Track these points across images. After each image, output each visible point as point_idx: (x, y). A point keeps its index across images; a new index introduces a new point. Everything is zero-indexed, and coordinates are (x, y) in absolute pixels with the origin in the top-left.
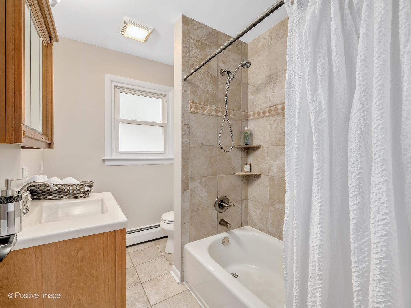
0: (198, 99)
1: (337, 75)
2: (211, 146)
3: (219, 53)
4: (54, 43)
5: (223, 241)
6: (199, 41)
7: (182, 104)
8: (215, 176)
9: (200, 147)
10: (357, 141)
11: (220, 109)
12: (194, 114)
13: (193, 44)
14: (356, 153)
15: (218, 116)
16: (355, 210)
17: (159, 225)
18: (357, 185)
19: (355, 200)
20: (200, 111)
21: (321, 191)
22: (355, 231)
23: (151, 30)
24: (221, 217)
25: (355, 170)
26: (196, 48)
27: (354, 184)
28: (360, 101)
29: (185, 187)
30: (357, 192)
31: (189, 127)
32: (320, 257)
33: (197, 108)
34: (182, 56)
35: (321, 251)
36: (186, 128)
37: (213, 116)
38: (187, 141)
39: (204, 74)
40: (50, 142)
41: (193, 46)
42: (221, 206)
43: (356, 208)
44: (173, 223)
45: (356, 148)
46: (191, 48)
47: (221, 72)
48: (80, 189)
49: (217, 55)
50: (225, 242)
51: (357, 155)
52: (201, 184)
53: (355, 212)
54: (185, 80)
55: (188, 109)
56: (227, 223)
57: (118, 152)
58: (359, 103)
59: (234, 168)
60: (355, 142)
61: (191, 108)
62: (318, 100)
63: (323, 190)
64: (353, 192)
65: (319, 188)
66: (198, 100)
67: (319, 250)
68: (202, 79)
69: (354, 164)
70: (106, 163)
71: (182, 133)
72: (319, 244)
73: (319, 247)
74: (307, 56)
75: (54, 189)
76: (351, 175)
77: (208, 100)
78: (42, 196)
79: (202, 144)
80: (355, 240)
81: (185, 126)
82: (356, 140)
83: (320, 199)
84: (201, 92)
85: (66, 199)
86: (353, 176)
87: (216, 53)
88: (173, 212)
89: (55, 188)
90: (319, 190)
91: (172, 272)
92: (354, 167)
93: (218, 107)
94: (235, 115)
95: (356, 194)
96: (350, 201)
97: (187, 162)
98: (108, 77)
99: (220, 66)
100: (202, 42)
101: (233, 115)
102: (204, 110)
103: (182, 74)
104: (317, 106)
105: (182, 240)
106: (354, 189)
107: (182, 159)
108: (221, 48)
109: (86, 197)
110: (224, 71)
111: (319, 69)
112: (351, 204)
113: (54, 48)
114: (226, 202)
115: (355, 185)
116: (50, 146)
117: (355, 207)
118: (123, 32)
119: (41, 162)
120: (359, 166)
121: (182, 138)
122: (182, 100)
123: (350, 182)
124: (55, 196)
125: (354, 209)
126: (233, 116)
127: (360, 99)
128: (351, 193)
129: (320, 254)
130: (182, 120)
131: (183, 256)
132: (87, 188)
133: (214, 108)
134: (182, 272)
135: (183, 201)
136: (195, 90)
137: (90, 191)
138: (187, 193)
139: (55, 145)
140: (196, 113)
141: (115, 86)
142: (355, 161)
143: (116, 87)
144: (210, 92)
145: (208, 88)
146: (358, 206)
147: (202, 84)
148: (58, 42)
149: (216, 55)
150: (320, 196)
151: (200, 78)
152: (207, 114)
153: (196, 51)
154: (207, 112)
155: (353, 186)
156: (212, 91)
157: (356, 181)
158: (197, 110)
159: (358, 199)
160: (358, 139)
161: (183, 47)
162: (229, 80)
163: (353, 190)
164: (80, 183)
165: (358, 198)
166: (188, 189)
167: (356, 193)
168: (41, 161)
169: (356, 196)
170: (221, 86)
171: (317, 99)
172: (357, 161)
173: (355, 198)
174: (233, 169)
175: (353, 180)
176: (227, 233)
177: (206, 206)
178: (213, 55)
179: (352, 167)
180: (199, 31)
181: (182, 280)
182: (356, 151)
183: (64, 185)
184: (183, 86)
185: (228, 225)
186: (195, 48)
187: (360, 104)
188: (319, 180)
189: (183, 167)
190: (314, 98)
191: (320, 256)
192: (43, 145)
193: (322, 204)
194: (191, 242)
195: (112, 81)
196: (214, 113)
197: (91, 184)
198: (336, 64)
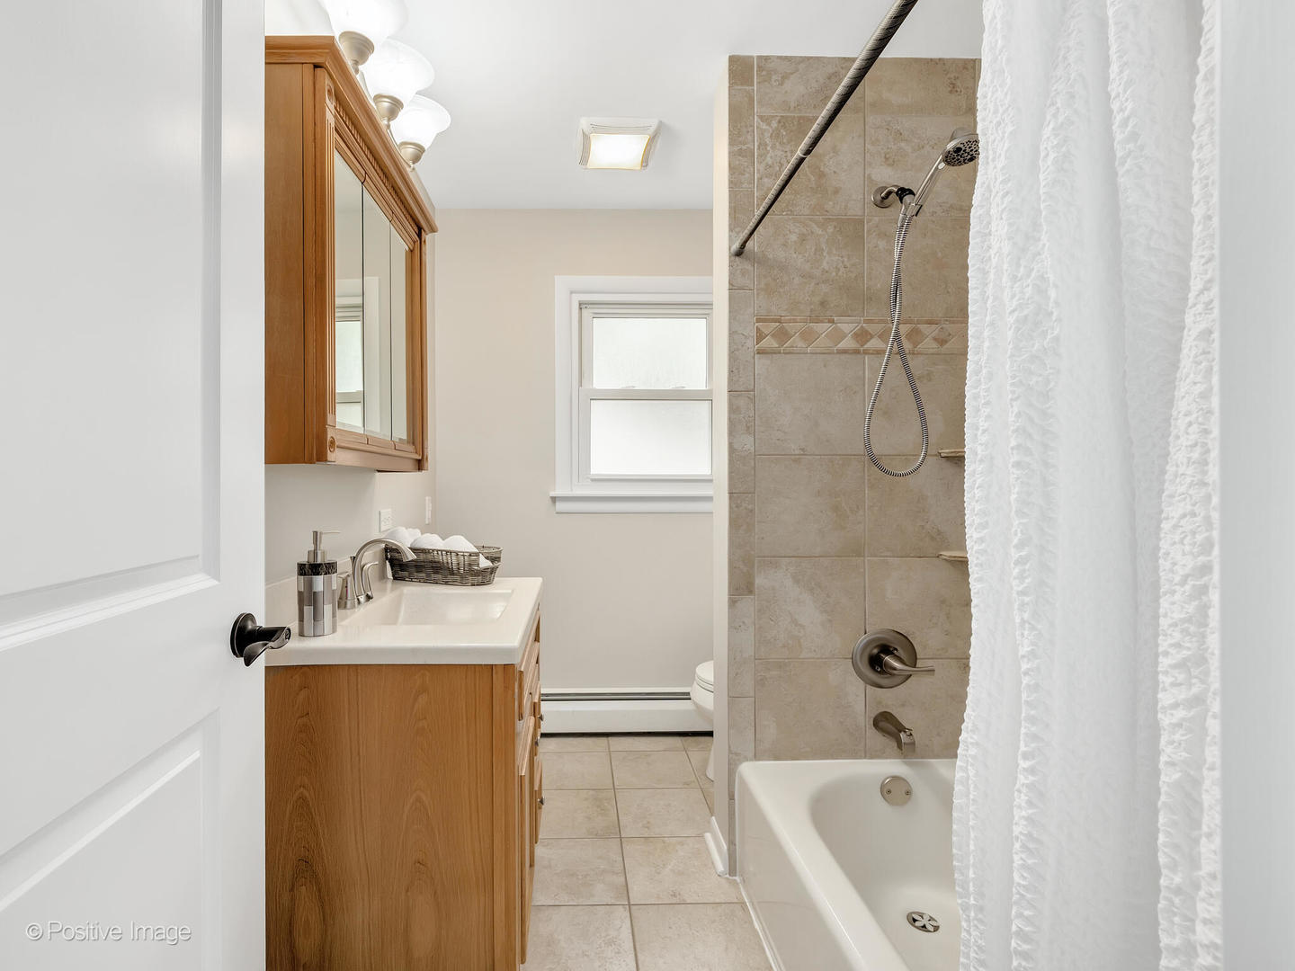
0: (786, 307)
1: (1130, 152)
2: (838, 457)
3: (808, 152)
4: (428, 237)
5: (885, 790)
6: (787, 117)
7: (730, 330)
8: (854, 558)
9: (795, 461)
10: (1195, 428)
11: (870, 328)
12: (770, 356)
13: (767, 135)
14: (1188, 480)
15: (866, 352)
16: (1179, 725)
17: (688, 694)
18: (1189, 620)
19: (1180, 684)
20: (796, 342)
21: (1033, 628)
22: (1175, 817)
23: (652, 130)
24: (880, 703)
25: (1184, 554)
26: (777, 144)
27: (1177, 616)
28: (1204, 253)
29: (741, 586)
30: (1189, 649)
31: (753, 400)
32: (1024, 886)
33: (782, 335)
34: (731, 182)
35: (1030, 862)
36: (742, 402)
37: (847, 356)
38: (747, 443)
39: (811, 219)
40: (420, 458)
41: (768, 141)
42: (876, 662)
43: (1183, 719)
44: (711, 688)
45: (1189, 459)
46: (759, 149)
47: (879, 198)
48: (470, 565)
49: (804, 159)
50: (895, 791)
51: (1191, 492)
52: (797, 581)
53: (1177, 737)
54: (740, 253)
55: (750, 343)
56: (901, 729)
57: (588, 478)
58: (1203, 261)
59: (939, 533)
60: (1188, 434)
61: (760, 337)
62: (1035, 271)
63: (1039, 627)
64: (1172, 651)
65: (1026, 616)
66: (787, 310)
67: (1022, 859)
68: (803, 239)
69: (1182, 527)
70: (560, 506)
71: (730, 420)
72: (1021, 833)
73: (1021, 847)
74: (1001, 111)
75: (410, 559)
76: (1171, 575)
77: (823, 304)
78: (406, 574)
79: (803, 450)
80: (1177, 857)
81: (739, 396)
82: (1190, 424)
83: (1029, 660)
84: (797, 280)
85: (446, 583)
86: (1177, 579)
87: (799, 153)
88: (712, 662)
89: (411, 556)
90: (1027, 625)
91: (708, 836)
92: (1182, 542)
93: (868, 322)
94: (942, 342)
95: (1185, 660)
96: (1161, 686)
97: (746, 508)
98: (562, 283)
99: (873, 177)
100: (800, 118)
101: (935, 339)
102: (808, 336)
103: (730, 236)
104: (1027, 296)
105: (729, 747)
106: (1177, 636)
107: (730, 498)
108: (811, 134)
109: (482, 584)
110: (890, 193)
111: (1046, 148)
112: (1165, 699)
113: (428, 248)
114: (901, 653)
115: (1183, 621)
116: (420, 465)
117: (1180, 713)
118: (584, 159)
119: (427, 501)
120: (1199, 538)
121: (731, 433)
122: (730, 316)
123: (1164, 603)
124: (428, 575)
125: (1174, 721)
126: (935, 345)
127: (1204, 243)
128: (1166, 654)
129: (1025, 875)
130: (730, 380)
131: (733, 796)
132: (484, 563)
133: (847, 327)
134: (731, 843)
135: (734, 626)
136: (775, 280)
137: (493, 571)
138: (748, 605)
139: (430, 463)
140: (780, 353)
141: (580, 304)
142: (1184, 516)
143: (582, 305)
144: (834, 274)
145: (825, 264)
146: (1192, 713)
147: (800, 253)
148: (434, 232)
149: (801, 160)
150: (1029, 649)
151: (794, 237)
152: (818, 350)
153: (779, 153)
154: (822, 342)
155: (1175, 625)
156: (842, 270)
157: (1185, 602)
158: (782, 343)
159: (1194, 681)
160: (1197, 418)
161: (731, 154)
162: (904, 219)
163: (1173, 641)
164: (476, 550)
165: (1196, 677)
166: (751, 592)
167: (1185, 653)
168: (427, 498)
169: (1181, 665)
170: (881, 247)
171: (1033, 269)
172: (1194, 514)
173: (1181, 677)
174: (933, 539)
175: (1177, 597)
176: (905, 763)
177: (819, 656)
178: (793, 161)
179: (1175, 543)
180: (788, 85)
181: (732, 870)
182: (1190, 471)
183: (442, 551)
184: (732, 274)
185: (902, 735)
186: (773, 147)
187: (1203, 265)
188: (1025, 585)
189: (734, 523)
190: (1022, 269)
191: (1024, 883)
192: (410, 465)
193: (1033, 681)
194: (759, 760)
195: (572, 293)
196: (848, 343)
197: (497, 556)
198: (1122, 110)
